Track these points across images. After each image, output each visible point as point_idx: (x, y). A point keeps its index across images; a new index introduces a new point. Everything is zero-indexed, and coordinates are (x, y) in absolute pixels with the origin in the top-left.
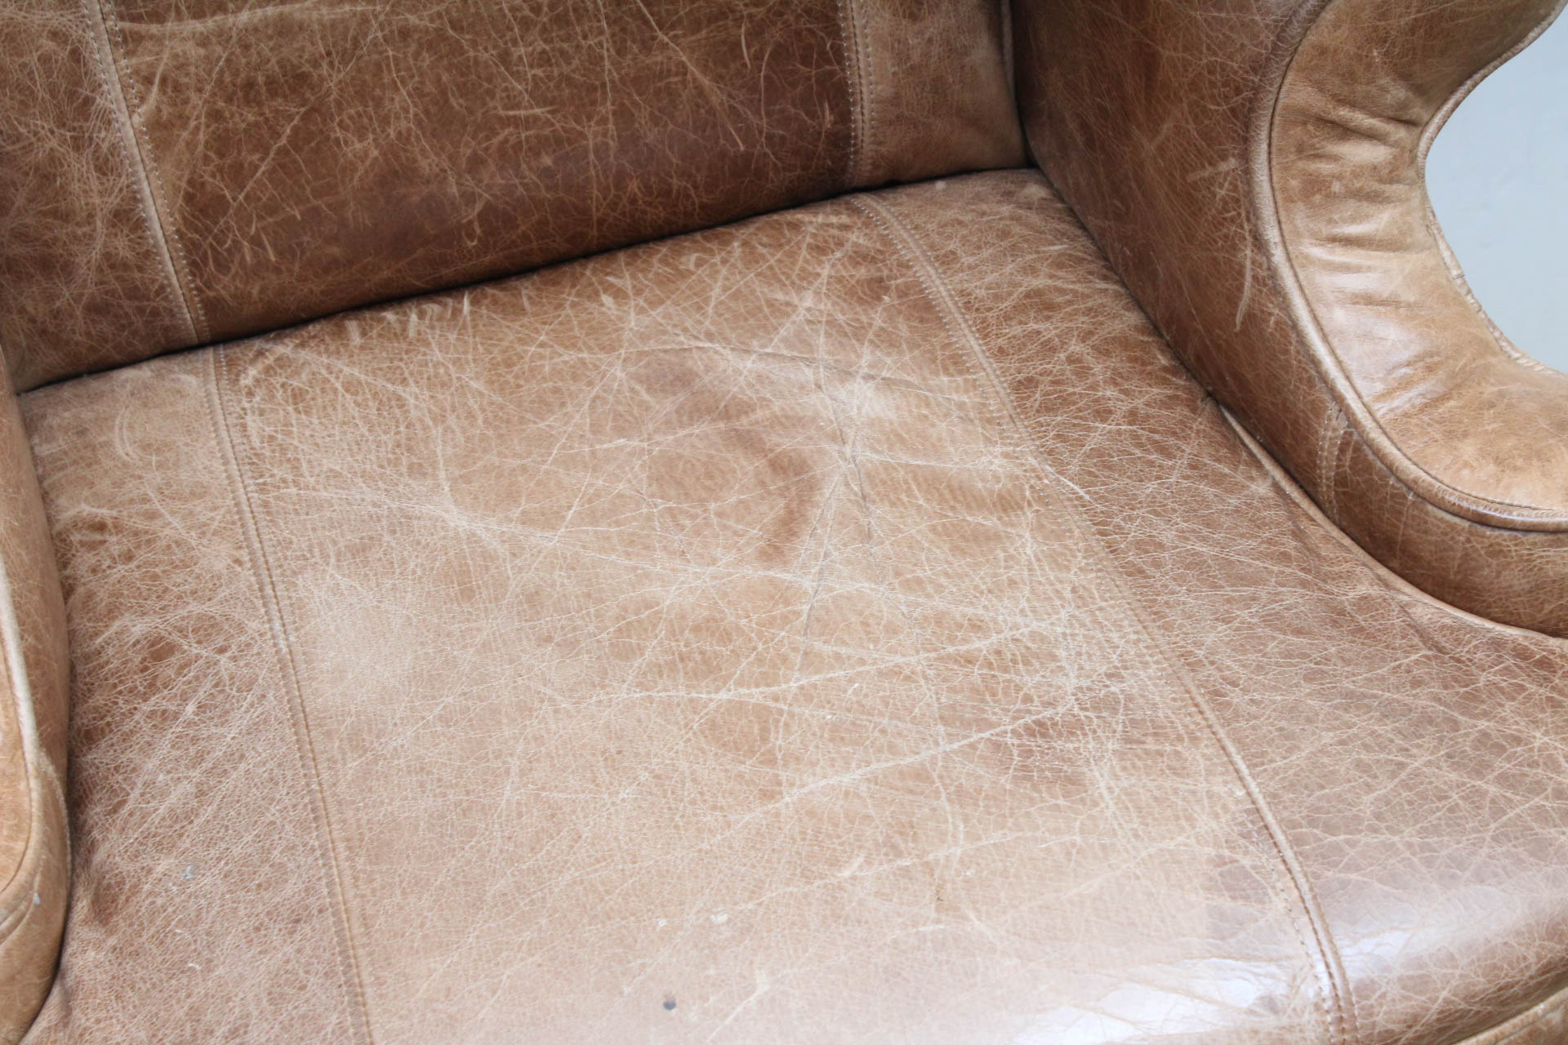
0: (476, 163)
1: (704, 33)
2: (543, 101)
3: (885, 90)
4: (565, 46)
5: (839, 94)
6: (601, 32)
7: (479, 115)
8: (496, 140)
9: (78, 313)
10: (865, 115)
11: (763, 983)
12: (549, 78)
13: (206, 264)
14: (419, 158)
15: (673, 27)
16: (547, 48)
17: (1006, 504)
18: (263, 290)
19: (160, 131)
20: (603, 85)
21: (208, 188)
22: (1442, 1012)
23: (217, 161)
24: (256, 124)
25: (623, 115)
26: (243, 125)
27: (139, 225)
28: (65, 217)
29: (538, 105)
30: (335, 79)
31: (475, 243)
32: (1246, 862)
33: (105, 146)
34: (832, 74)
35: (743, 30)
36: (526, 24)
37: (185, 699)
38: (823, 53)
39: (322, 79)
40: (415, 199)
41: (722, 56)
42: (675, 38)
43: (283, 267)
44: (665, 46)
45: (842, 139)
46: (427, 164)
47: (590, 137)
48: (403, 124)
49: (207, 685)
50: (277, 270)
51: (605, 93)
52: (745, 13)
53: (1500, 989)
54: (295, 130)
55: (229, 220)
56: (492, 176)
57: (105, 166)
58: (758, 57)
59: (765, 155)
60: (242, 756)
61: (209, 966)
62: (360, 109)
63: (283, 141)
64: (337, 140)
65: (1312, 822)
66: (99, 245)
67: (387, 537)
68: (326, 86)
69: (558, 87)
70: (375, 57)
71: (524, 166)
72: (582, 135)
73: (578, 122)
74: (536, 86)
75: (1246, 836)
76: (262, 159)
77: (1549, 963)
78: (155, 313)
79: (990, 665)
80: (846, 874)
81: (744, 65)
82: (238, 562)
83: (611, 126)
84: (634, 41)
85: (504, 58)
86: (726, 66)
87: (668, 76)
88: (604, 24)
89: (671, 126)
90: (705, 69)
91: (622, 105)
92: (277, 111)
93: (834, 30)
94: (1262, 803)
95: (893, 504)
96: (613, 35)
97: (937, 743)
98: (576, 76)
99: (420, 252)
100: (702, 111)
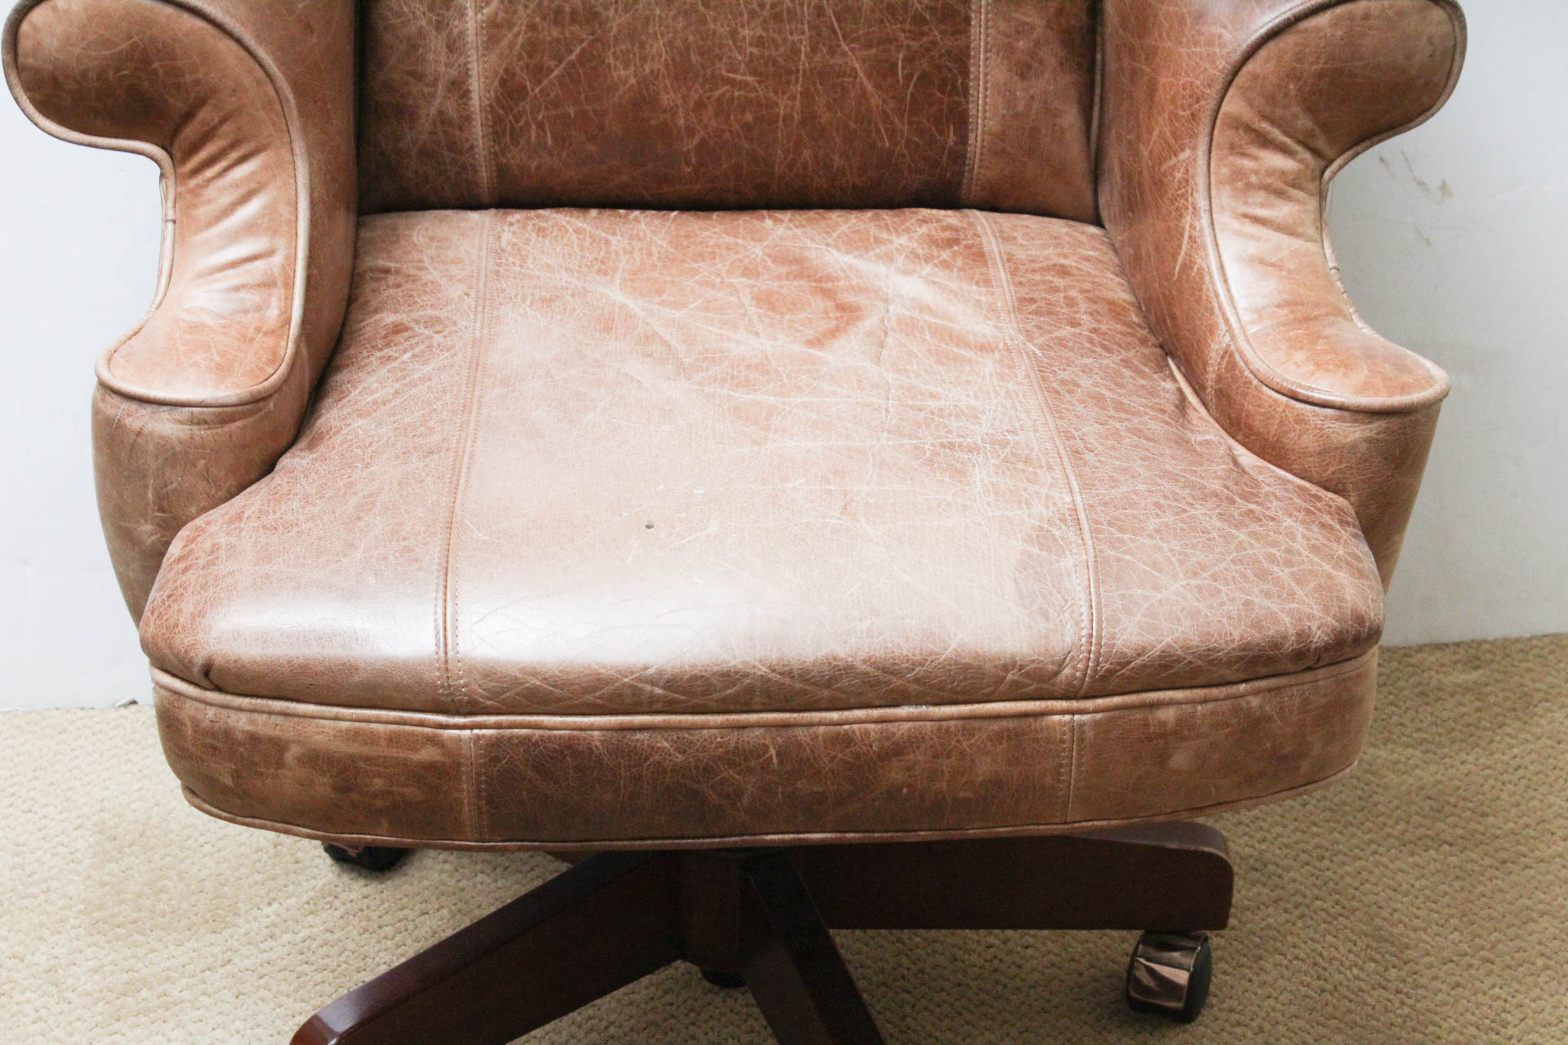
0: (700, 105)
1: (873, 51)
2: (754, 73)
3: (993, 125)
4: (776, 36)
5: (961, 120)
6: (803, 33)
7: (709, 72)
8: (717, 93)
9: (413, 153)
10: (977, 141)
11: (713, 527)
12: (762, 57)
13: (504, 136)
14: (663, 93)
15: (853, 41)
16: (764, 35)
17: (984, 348)
18: (538, 168)
19: (494, 30)
20: (797, 72)
21: (517, 78)
22: (1163, 651)
23: (526, 60)
24: (558, 40)
25: (807, 95)
26: (549, 38)
27: (466, 94)
28: (419, 77)
29: (751, 75)
30: (617, 22)
31: (689, 170)
32: (1057, 533)
33: (456, 31)
34: (958, 104)
35: (901, 55)
36: (753, 15)
37: (405, 351)
38: (954, 86)
39: (608, 19)
40: (653, 122)
41: (883, 71)
42: (852, 49)
43: (555, 152)
44: (844, 54)
45: (959, 156)
46: (667, 98)
47: (782, 107)
48: (656, 66)
49: (422, 347)
50: (551, 153)
51: (797, 78)
52: (905, 43)
53: (1209, 650)
54: (583, 51)
55: (526, 105)
56: (710, 119)
57: (454, 46)
58: (908, 78)
59: (903, 155)
60: (430, 379)
61: (367, 465)
62: (630, 47)
63: (573, 57)
64: (609, 64)
65: (1110, 524)
66: (437, 102)
67: (569, 298)
68: (609, 25)
69: (766, 64)
70: (648, 12)
71: (732, 117)
72: (776, 104)
73: (776, 92)
74: (751, 61)
75: (1064, 521)
76: (557, 66)
77: (1248, 643)
78: (464, 168)
79: (933, 414)
80: (790, 485)
81: (898, 81)
82: (467, 295)
83: (798, 102)
84: (824, 44)
85: (734, 34)
86: (885, 77)
87: (844, 76)
88: (806, 27)
89: (839, 114)
90: (869, 76)
91: (808, 89)
92: (572, 33)
93: (965, 72)
94: (1080, 507)
95: (907, 334)
96: (811, 37)
97: (879, 440)
98: (781, 60)
99: (651, 166)
100: (863, 108)
